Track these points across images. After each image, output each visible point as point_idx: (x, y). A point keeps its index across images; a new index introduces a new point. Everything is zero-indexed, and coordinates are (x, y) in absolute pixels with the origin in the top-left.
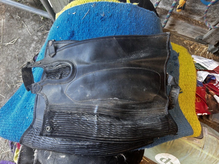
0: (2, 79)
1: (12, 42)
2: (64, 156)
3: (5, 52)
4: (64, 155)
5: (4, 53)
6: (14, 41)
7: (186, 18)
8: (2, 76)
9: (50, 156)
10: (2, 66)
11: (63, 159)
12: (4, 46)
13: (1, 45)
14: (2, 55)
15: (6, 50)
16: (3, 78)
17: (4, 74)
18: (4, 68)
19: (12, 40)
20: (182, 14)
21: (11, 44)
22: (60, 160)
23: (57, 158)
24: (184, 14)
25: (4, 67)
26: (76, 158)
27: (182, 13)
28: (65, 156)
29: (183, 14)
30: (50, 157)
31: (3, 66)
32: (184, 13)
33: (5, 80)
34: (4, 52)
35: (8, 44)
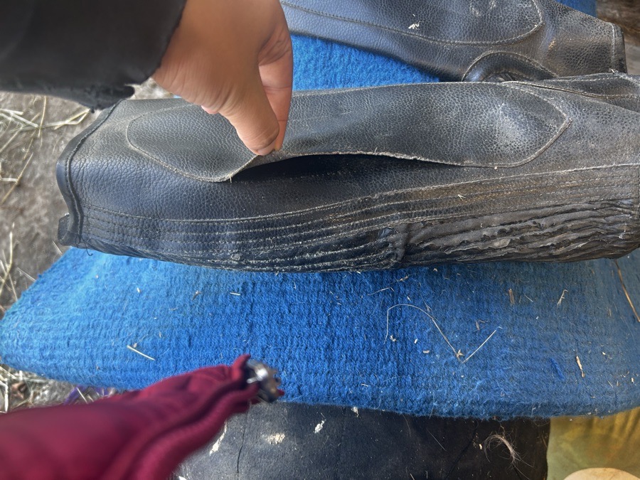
0: (40, 231)
1: (76, 119)
2: (279, 438)
3: (51, 150)
4: (279, 432)
5: (48, 153)
6: (80, 117)
7: (628, 29)
8: (39, 220)
9: (222, 437)
10: (41, 191)
11: (274, 446)
12: (51, 129)
13: (42, 129)
14: (42, 157)
15: (54, 141)
16: (42, 227)
17: (47, 215)
18: (46, 197)
19: (74, 113)
20: (614, 14)
21: (73, 126)
22: (263, 454)
23: (249, 443)
24: (624, 15)
25: (47, 193)
26: (328, 443)
27: (615, 11)
28: (283, 436)
29: (620, 15)
30: (223, 440)
31: (45, 189)
32: (624, 13)
33: (48, 233)
34: (50, 147)
35: (60, 124)
